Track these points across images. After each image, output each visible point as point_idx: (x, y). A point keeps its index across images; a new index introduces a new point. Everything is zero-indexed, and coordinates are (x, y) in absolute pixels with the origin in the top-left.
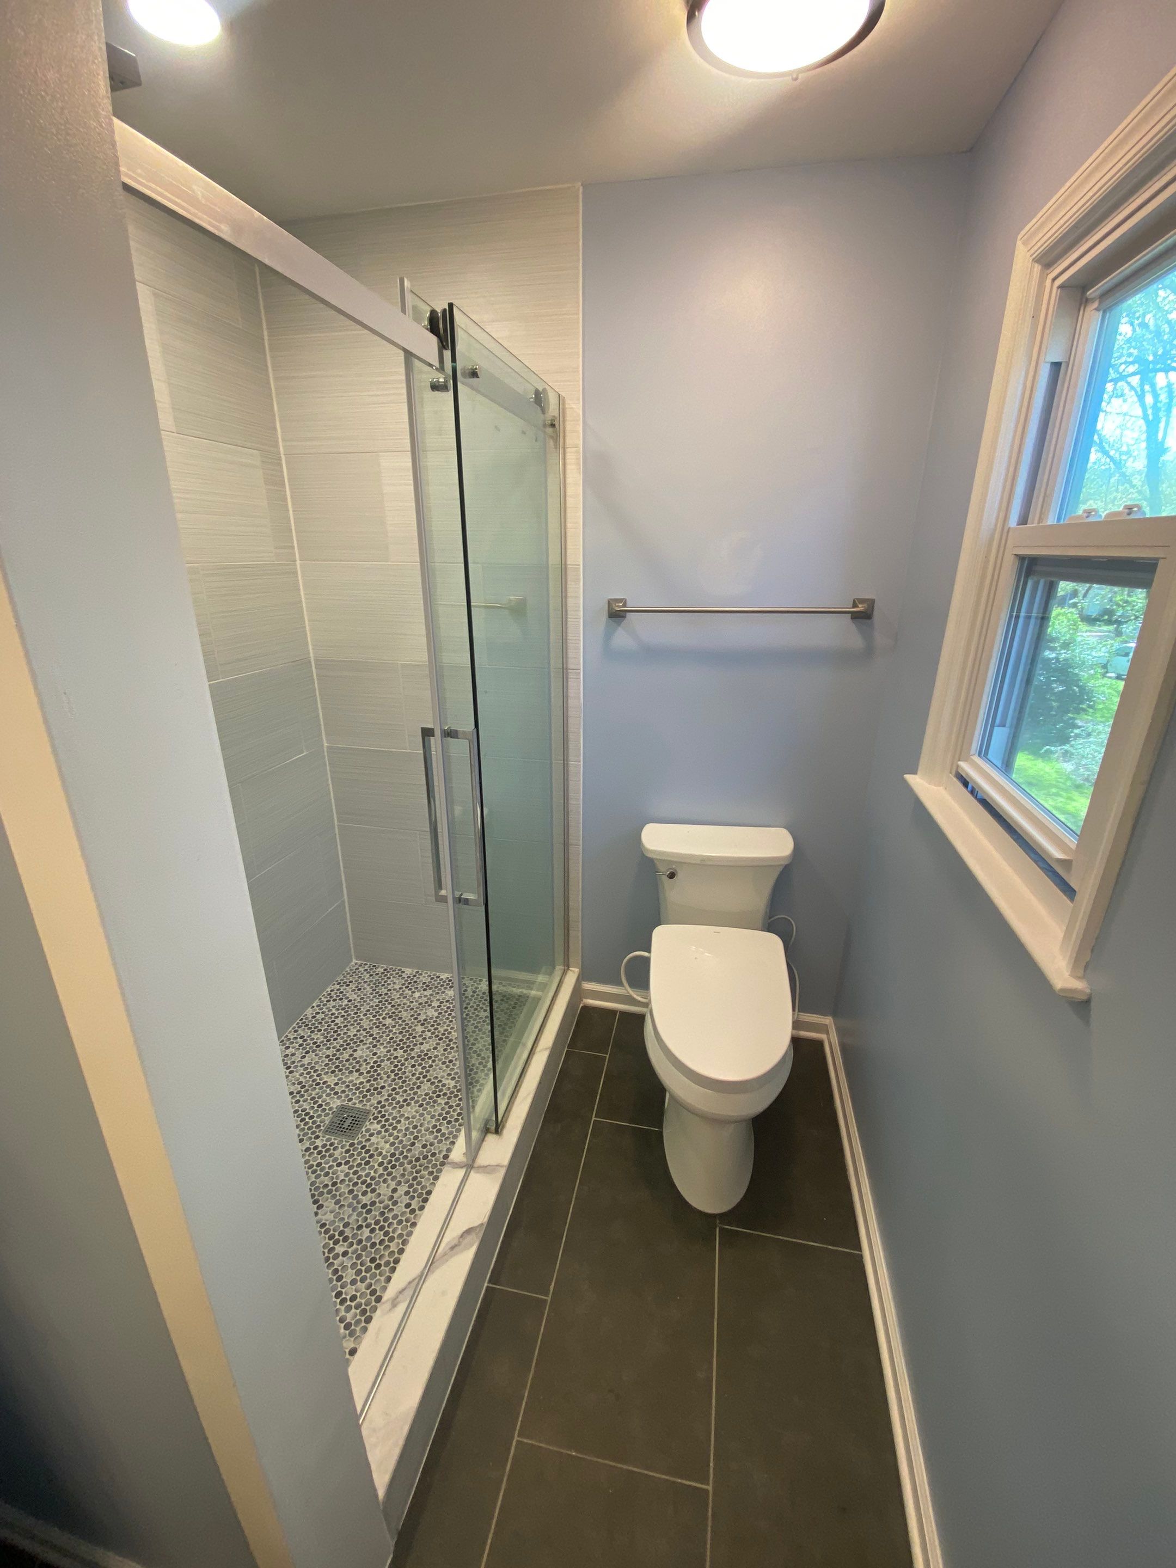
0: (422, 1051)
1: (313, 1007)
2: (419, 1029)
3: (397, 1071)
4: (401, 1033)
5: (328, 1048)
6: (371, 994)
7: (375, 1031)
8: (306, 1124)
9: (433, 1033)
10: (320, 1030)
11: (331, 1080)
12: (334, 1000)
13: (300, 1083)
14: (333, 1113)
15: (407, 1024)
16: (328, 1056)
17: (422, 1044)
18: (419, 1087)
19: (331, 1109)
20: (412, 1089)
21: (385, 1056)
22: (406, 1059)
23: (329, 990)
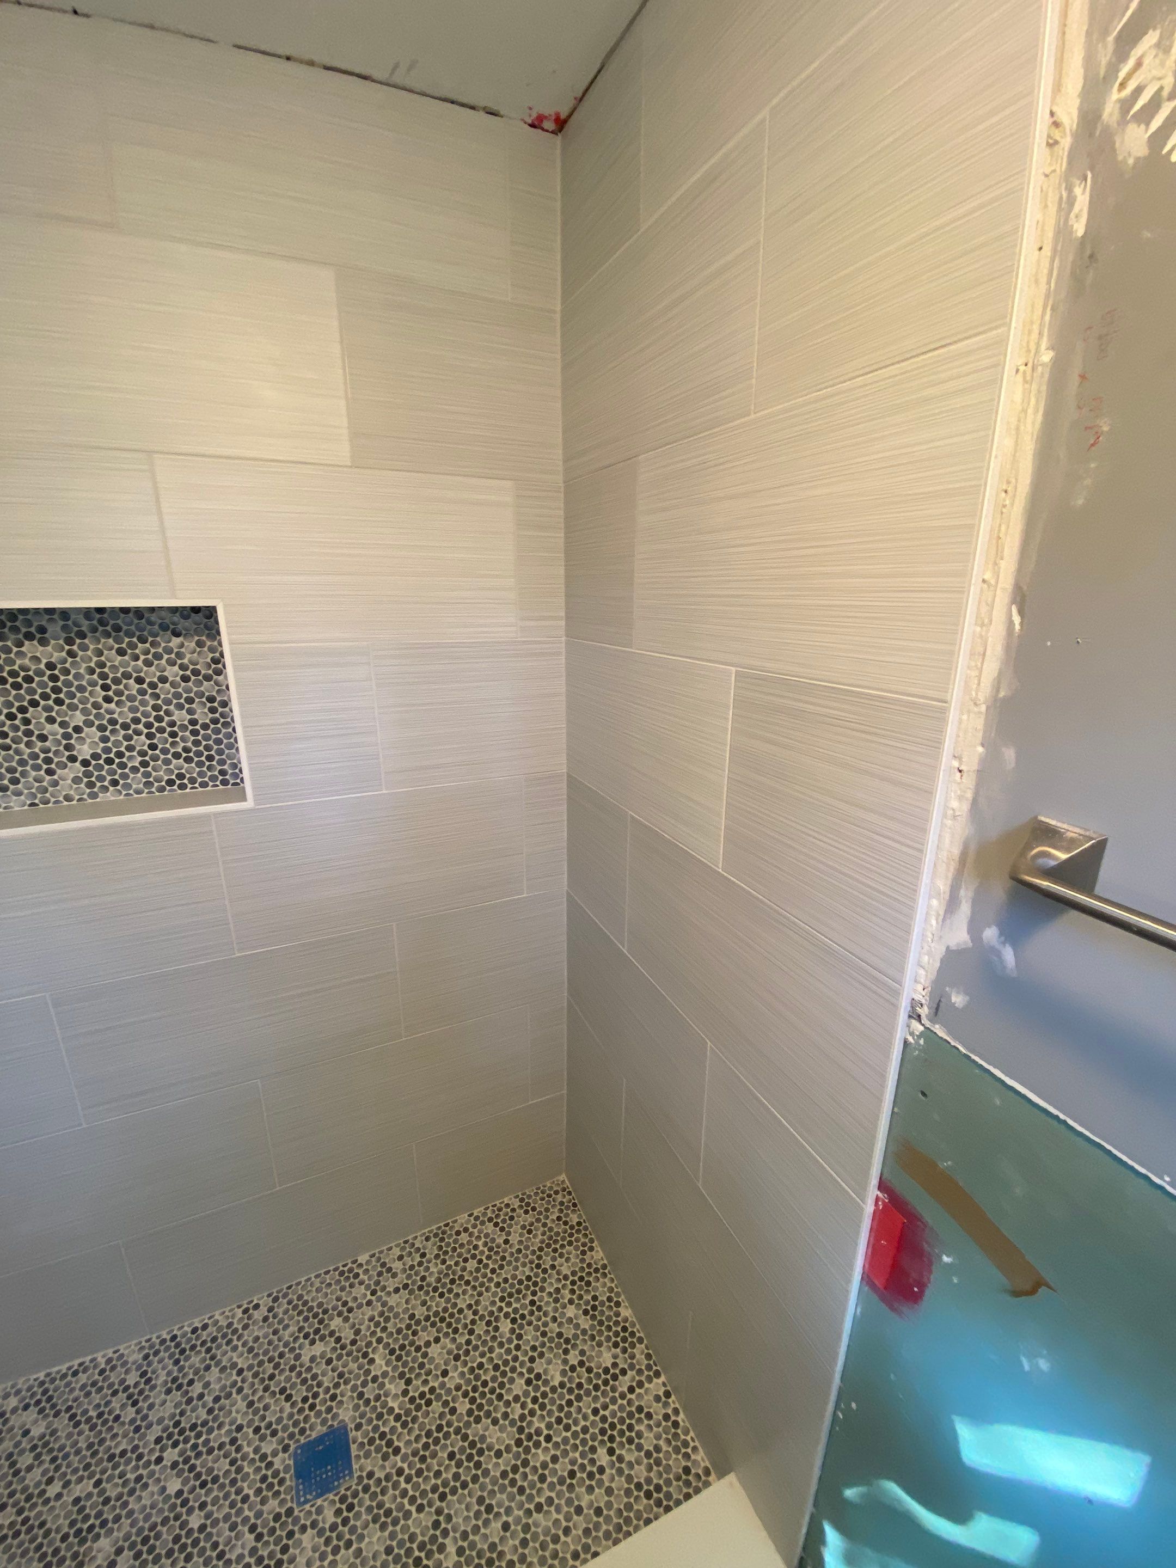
0: (483, 1438)
1: (470, 1215)
2: (519, 1386)
3: (433, 1438)
4: (496, 1367)
5: (424, 1303)
6: (534, 1252)
7: (480, 1329)
8: (301, 1411)
9: (523, 1417)
10: (444, 1262)
11: (380, 1363)
12: (496, 1225)
13: (357, 1332)
14: (332, 1426)
15: (515, 1359)
16: (412, 1317)
17: (495, 1422)
18: (420, 1509)
19: (335, 1417)
20: (413, 1500)
21: (449, 1391)
22: (457, 1431)
23: (506, 1200)
